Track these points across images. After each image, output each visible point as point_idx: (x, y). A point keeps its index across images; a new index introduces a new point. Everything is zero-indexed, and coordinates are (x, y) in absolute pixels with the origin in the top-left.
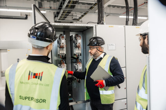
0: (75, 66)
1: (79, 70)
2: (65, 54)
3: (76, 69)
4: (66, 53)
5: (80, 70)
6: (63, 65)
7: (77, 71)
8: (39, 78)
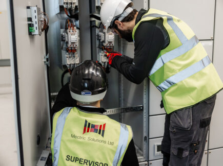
0: (98, 35)
1: (106, 42)
2: (76, 6)
3: (101, 41)
4: (77, 4)
5: (110, 42)
6: (71, 31)
7: (103, 45)
8: (100, 133)
